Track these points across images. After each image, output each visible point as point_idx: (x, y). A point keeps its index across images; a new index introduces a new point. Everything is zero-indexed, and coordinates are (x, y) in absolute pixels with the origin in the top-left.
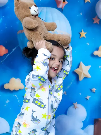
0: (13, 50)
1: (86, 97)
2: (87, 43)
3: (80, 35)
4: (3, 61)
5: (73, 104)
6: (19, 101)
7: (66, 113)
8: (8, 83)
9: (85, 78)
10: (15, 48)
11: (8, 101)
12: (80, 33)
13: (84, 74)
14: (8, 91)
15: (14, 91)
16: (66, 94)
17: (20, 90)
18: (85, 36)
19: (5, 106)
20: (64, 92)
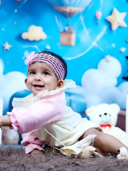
5: (105, 57)
7: (96, 67)
8: (27, 31)
9: (120, 27)
13: (118, 23)
14: (27, 41)
17: (41, 40)
20: (94, 44)
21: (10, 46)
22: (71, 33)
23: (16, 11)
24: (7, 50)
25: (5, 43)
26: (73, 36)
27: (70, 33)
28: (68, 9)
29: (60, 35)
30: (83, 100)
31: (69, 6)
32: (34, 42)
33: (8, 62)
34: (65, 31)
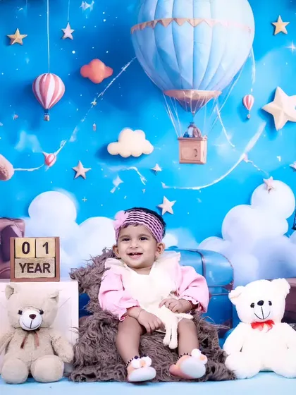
0: (124, 69)
1: (292, 165)
2: (290, 45)
3: (275, 27)
4: (102, 93)
5: (263, 182)
6: (143, 179)
7: (248, 203)
8: (117, 141)
9: (289, 123)
10: (128, 64)
11: (118, 182)
12: (274, 24)
13: (285, 114)
14: (118, 158)
15: (131, 157)
16: (247, 161)
17: (143, 155)
18: (285, 31)
19: (112, 191)
20: (243, 156)
21: (87, 170)
22: (200, 139)
23: (94, 103)
24: (81, 176)
25: (77, 165)
26: (203, 145)
27: (196, 138)
28: (191, 95)
29: (179, 143)
30: (226, 265)
31: (193, 88)
32: (131, 158)
33: (85, 200)
34: (186, 135)
